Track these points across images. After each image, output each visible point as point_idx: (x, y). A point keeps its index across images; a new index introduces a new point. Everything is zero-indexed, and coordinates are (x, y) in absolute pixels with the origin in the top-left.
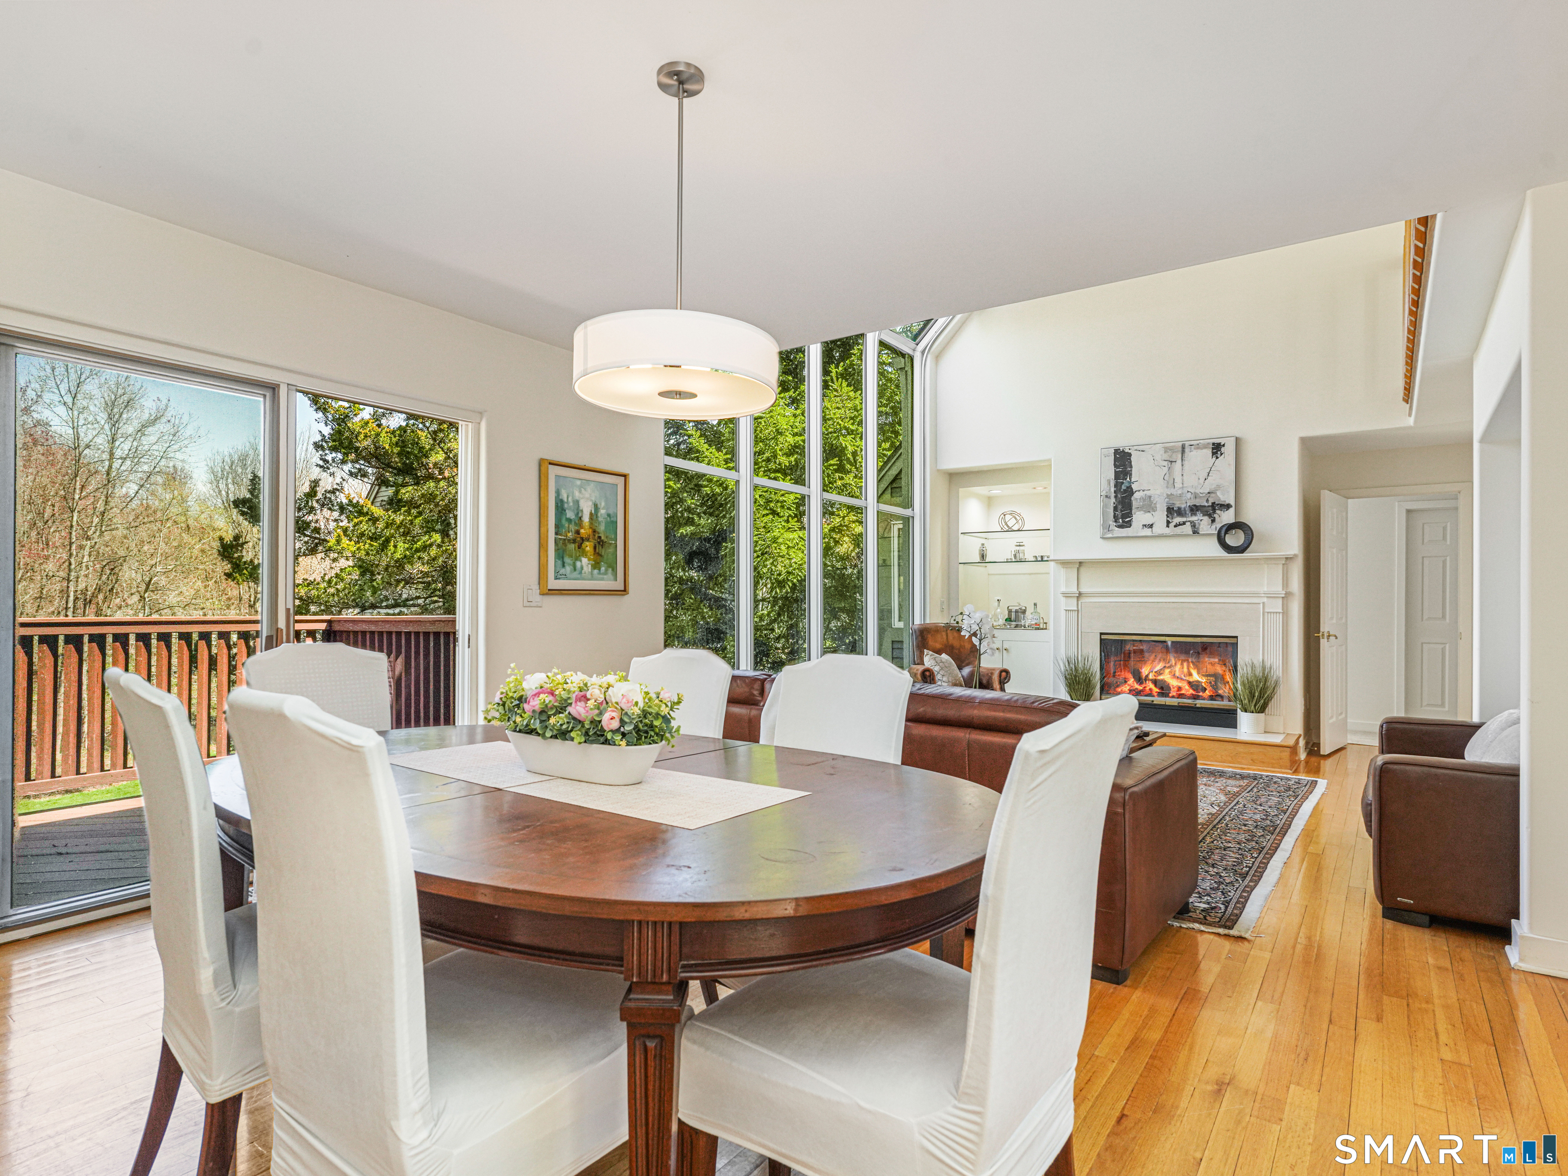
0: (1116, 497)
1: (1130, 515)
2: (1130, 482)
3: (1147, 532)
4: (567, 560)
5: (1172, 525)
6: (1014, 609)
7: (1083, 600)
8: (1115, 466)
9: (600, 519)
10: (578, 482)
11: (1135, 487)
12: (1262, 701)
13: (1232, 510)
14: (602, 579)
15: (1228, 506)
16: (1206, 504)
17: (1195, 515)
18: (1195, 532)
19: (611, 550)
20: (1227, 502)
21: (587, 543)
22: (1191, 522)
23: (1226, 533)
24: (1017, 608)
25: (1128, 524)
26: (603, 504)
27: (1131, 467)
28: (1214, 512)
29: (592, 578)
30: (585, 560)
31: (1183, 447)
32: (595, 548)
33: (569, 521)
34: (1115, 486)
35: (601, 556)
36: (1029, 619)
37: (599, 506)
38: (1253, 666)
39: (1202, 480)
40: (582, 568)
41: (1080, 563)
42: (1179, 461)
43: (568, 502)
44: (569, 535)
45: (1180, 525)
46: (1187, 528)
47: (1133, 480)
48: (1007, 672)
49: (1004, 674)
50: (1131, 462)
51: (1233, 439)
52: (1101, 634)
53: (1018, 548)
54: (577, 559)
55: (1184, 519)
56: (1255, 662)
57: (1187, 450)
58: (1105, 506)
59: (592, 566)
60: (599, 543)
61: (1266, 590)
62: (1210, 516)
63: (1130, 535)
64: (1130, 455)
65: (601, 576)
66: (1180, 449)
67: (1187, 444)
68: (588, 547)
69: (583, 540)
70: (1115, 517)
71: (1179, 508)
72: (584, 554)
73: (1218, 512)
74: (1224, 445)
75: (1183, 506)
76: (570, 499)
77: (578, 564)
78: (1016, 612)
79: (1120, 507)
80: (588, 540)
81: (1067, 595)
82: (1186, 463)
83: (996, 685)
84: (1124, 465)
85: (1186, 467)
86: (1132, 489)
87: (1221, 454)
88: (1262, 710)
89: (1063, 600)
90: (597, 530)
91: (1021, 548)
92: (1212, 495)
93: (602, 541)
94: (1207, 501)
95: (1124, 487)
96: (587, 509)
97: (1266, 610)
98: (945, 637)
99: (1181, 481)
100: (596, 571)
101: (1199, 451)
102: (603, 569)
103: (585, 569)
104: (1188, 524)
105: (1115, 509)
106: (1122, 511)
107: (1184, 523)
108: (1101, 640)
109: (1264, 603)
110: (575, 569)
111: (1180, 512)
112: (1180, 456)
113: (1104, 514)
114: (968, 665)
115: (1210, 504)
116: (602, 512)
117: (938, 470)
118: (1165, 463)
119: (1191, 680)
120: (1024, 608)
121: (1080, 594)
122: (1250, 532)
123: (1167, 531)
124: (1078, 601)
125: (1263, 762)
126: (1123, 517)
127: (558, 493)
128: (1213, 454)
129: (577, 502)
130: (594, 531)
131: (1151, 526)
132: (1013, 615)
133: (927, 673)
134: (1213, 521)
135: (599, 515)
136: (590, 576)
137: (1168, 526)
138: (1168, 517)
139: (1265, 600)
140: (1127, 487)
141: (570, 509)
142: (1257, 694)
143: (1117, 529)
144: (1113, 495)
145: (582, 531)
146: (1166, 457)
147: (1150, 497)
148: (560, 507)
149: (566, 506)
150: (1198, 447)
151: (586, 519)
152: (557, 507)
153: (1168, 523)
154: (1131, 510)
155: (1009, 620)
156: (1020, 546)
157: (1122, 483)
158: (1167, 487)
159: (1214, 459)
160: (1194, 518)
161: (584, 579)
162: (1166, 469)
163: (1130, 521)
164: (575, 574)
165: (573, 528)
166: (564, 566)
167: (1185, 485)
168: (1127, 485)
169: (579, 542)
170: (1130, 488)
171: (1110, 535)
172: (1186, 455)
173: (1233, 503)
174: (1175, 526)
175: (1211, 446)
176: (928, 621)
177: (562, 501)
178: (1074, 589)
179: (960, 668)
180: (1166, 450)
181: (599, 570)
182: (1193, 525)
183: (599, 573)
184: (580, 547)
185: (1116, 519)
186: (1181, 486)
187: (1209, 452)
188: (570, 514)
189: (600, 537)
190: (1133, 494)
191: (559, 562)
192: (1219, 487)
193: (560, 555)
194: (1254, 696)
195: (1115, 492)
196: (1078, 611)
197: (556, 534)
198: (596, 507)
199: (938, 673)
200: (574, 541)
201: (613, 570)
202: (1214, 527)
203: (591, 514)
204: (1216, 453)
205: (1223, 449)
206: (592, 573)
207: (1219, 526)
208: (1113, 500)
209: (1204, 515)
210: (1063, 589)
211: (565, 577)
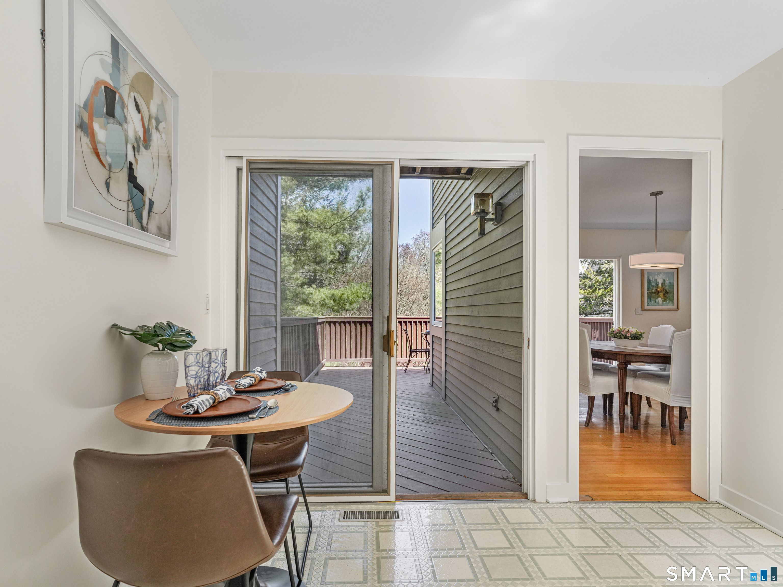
4: (652, 299)
9: (666, 285)
10: (657, 273)
14: (667, 305)
19: (671, 295)
26: (667, 279)
29: (663, 305)
30: (659, 299)
32: (664, 294)
33: (653, 286)
40: (658, 301)
43: (652, 280)
44: (653, 291)
54: (656, 298)
59: (663, 301)
60: (666, 293)
68: (661, 294)
69: (659, 292)
72: (660, 297)
76: (653, 279)
77: (657, 300)
80: (661, 292)
96: (660, 282)
100: (664, 303)
102: (668, 302)
110: (655, 302)
116: (667, 282)
127: (648, 277)
129: (656, 280)
136: (662, 304)
141: (653, 282)
145: (658, 289)
148: (649, 282)
149: (651, 281)
151: (660, 285)
152: (648, 282)
161: (659, 305)
164: (656, 304)
165: (654, 288)
166: (651, 301)
169: (657, 293)
177: (650, 280)
181: (666, 302)
183: (666, 303)
184: (657, 294)
188: (653, 284)
189: (666, 291)
191: (649, 300)
193: (650, 297)
197: (648, 291)
198: (664, 281)
200: (655, 293)
201: (672, 302)
203: (662, 283)
211: (651, 305)
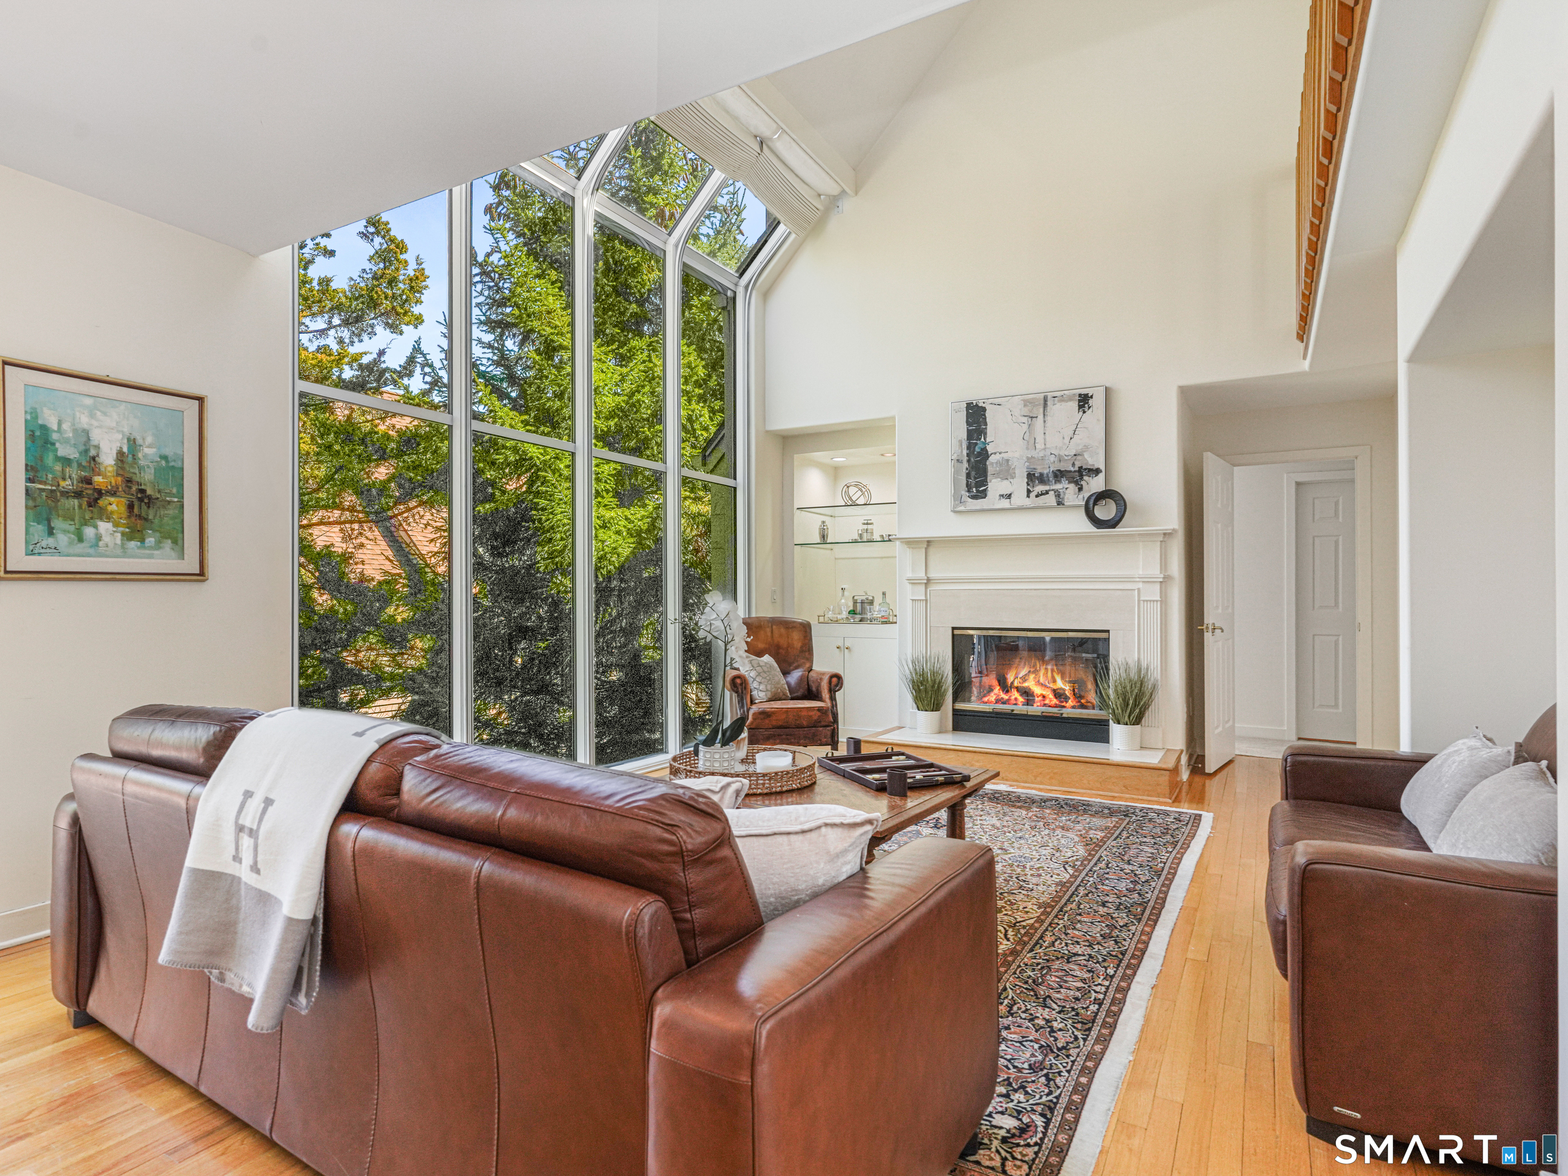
0: (969, 461)
1: (984, 482)
2: (985, 443)
3: (1005, 503)
5: (1033, 495)
6: (859, 599)
7: (932, 587)
8: (968, 423)
11: (990, 449)
12: (1137, 711)
13: (1102, 476)
15: (1097, 471)
16: (1072, 469)
17: (1060, 482)
18: (1060, 503)
20: (1096, 466)
21: (112, 499)
22: (1055, 491)
23: (1095, 504)
24: (864, 598)
25: (982, 495)
27: (986, 424)
28: (1082, 479)
31: (1045, 400)
34: (968, 448)
35: (146, 520)
36: (877, 611)
37: (139, 441)
38: (1127, 669)
39: (1067, 440)
41: (929, 542)
42: (1041, 417)
45: (1042, 494)
46: (1051, 499)
47: (988, 440)
48: (838, 677)
49: (835, 680)
50: (985, 419)
51: (1103, 389)
52: (953, 629)
53: (865, 527)
55: (1047, 488)
56: (1130, 662)
57: (1049, 403)
58: (956, 472)
61: (1141, 572)
62: (1076, 483)
63: (985, 507)
64: (984, 409)
65: (147, 552)
66: (1042, 402)
67: (1050, 395)
70: (967, 485)
71: (1041, 475)
73: (1085, 478)
74: (1092, 397)
75: (1045, 472)
78: (862, 602)
79: (973, 473)
81: (913, 582)
82: (1048, 419)
83: (825, 694)
84: (978, 423)
85: (1048, 424)
86: (987, 451)
87: (1089, 408)
88: (1138, 721)
89: (909, 587)
90: (136, 478)
91: (870, 527)
92: (1079, 458)
93: (149, 497)
94: (1073, 465)
95: (977, 449)
97: (1142, 598)
98: (769, 634)
99: (1043, 441)
101: (1063, 404)
103: (106, 539)
104: (1052, 493)
105: (968, 476)
106: (975, 478)
107: (1047, 493)
108: (953, 635)
109: (1139, 589)
111: (1042, 479)
112: (1041, 410)
113: (955, 482)
114: (796, 668)
115: (1077, 469)
117: (767, 432)
118: (1025, 419)
119: (1055, 687)
120: (871, 598)
121: (929, 580)
122: (1122, 502)
123: (1027, 502)
124: (926, 588)
125: (1138, 789)
126: (978, 485)
128: (1080, 407)
130: (129, 481)
131: (1009, 496)
132: (859, 606)
133: (738, 681)
134: (1080, 489)
135: (140, 455)
137: (1028, 496)
138: (1028, 485)
139: (1140, 585)
140: (982, 449)
142: (1131, 702)
143: (970, 500)
144: (966, 458)
146: (1026, 411)
147: (1008, 461)
150: (1062, 399)
153: (1029, 492)
154: (986, 476)
155: (853, 612)
156: (867, 524)
157: (976, 444)
158: (1027, 449)
159: (1081, 413)
160: (1058, 486)
162: (1025, 427)
163: (985, 490)
167: (1048, 446)
168: (982, 446)
170: (984, 450)
171: (962, 508)
172: (1048, 408)
173: (1102, 467)
174: (1037, 496)
175: (1077, 398)
176: (753, 615)
178: (922, 575)
179: (785, 673)
180: (1026, 403)
182: (1058, 495)
185: (969, 487)
186: (1043, 446)
187: (1075, 405)
190: (988, 457)
192: (1086, 447)
194: (1128, 705)
195: (968, 455)
196: (926, 600)
199: (754, 680)
202: (1081, 496)
204: (1083, 406)
205: (1090, 402)
206: (123, 546)
207: (1087, 495)
208: (966, 465)
209: (1070, 482)
210: (909, 575)
